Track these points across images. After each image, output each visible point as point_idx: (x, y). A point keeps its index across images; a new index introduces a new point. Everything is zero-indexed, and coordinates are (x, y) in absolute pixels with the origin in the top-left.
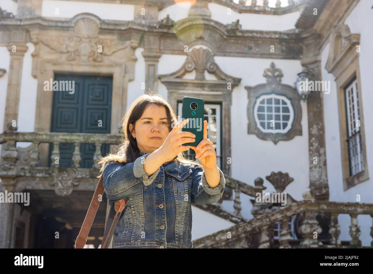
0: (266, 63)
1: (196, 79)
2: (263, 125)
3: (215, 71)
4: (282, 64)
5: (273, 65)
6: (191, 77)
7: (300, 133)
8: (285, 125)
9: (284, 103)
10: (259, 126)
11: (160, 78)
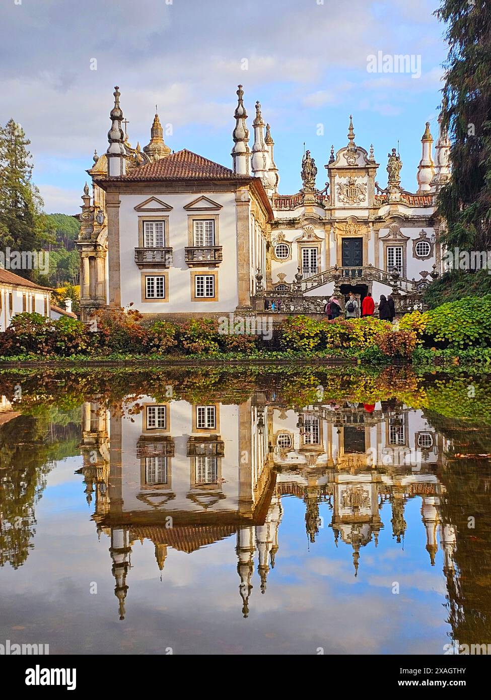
0: (420, 229)
1: (393, 238)
2: (418, 253)
3: (401, 235)
4: (427, 230)
5: (423, 230)
6: (391, 237)
7: (433, 257)
8: (427, 253)
9: (427, 244)
10: (417, 254)
11: (380, 238)
